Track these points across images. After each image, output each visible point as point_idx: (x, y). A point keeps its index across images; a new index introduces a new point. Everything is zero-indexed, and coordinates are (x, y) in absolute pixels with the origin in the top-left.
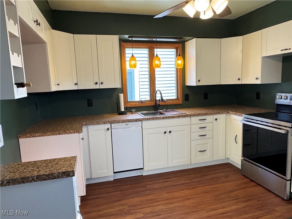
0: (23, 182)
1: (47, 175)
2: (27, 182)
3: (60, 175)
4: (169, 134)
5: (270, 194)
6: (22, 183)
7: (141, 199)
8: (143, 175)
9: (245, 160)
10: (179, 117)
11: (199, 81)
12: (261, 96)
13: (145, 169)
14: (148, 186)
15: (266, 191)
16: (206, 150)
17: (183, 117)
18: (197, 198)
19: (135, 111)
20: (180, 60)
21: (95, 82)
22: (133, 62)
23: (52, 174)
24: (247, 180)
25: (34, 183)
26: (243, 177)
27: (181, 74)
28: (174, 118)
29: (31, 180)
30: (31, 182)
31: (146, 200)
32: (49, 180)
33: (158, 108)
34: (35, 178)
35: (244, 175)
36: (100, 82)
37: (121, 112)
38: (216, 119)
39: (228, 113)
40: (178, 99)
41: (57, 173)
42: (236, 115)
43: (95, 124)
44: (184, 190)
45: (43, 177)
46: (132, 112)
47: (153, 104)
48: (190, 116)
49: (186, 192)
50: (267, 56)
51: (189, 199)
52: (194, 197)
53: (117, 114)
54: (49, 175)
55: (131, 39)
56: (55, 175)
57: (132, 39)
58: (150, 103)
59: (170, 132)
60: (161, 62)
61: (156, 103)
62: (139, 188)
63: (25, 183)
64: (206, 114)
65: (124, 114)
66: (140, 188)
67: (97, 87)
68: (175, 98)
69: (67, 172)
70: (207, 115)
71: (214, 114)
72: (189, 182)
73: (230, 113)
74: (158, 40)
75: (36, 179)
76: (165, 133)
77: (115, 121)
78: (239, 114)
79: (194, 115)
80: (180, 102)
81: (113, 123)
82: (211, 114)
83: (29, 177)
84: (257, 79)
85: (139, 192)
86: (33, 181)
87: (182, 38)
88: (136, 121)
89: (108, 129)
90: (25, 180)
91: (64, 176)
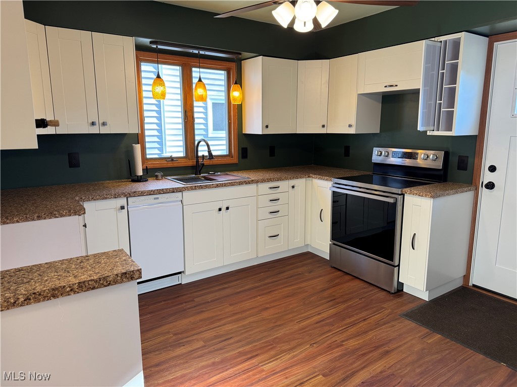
0: (54, 296)
1: (96, 281)
2: (62, 295)
3: (119, 278)
4: (226, 212)
5: (371, 288)
6: (52, 298)
7: (192, 319)
8: (183, 283)
9: (334, 244)
10: (240, 183)
11: (267, 127)
12: (351, 151)
13: (187, 273)
14: (196, 300)
15: (366, 285)
16: (278, 235)
17: (246, 184)
18: (278, 307)
19: (162, 176)
20: (237, 91)
21: (90, 121)
22: (159, 89)
23: (104, 278)
24: (339, 273)
25: (73, 296)
26: (334, 270)
27: (236, 114)
28: (234, 185)
29: (68, 292)
30: (69, 295)
31: (201, 320)
32: (100, 287)
33: (201, 169)
34: (76, 286)
35: (334, 267)
36: (101, 122)
37: (138, 176)
38: (293, 187)
39: (309, 177)
40: (230, 155)
41: (113, 275)
42: (322, 179)
43: (97, 199)
44: (256, 297)
45: (89, 284)
46: (157, 176)
47: (191, 163)
48: (257, 182)
49: (260, 300)
50: (365, 93)
51: (267, 308)
52: (272, 304)
53: (130, 181)
54: (100, 281)
55: (155, 46)
56: (111, 279)
57: (157, 47)
58: (186, 162)
59: (227, 208)
60: (208, 92)
61: (197, 161)
62: (182, 303)
63: (58, 297)
64: (278, 180)
65: (143, 181)
66: (184, 304)
67: (95, 130)
68: (225, 153)
69: (131, 272)
70: (281, 180)
71: (291, 179)
72: (259, 284)
73: (313, 178)
74: (202, 52)
75: (77, 289)
76: (220, 210)
77: (135, 192)
78: (326, 178)
79: (263, 181)
80: (235, 160)
81: (131, 196)
82: (286, 179)
83: (64, 287)
84: (350, 126)
85: (185, 310)
86: (72, 293)
87: (240, 54)
88: (174, 192)
89: (122, 208)
90: (58, 292)
91: (124, 280)
